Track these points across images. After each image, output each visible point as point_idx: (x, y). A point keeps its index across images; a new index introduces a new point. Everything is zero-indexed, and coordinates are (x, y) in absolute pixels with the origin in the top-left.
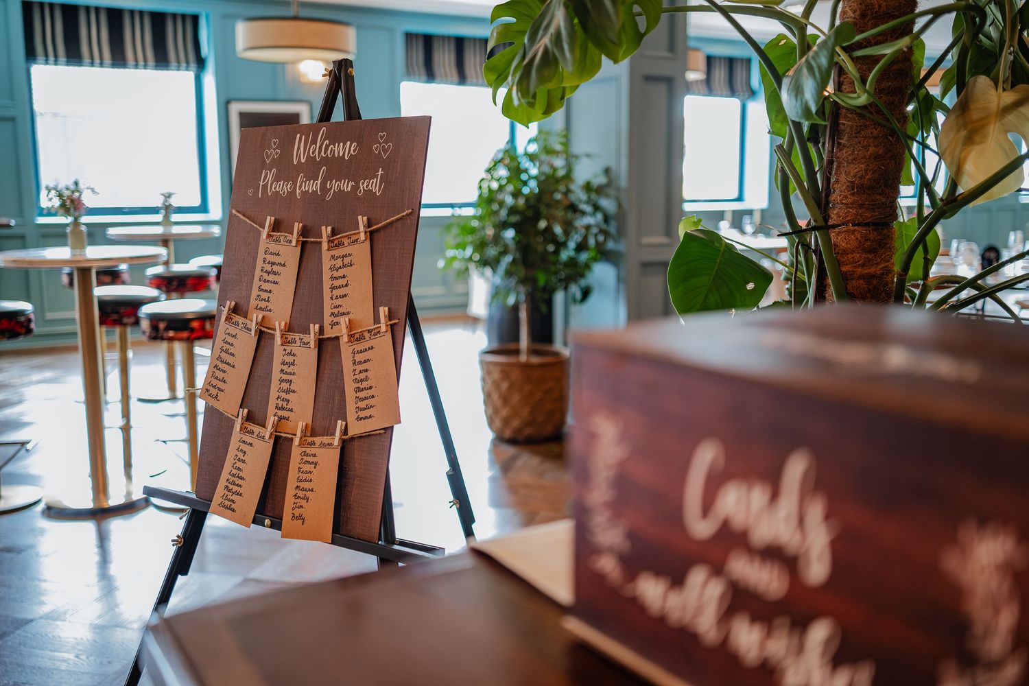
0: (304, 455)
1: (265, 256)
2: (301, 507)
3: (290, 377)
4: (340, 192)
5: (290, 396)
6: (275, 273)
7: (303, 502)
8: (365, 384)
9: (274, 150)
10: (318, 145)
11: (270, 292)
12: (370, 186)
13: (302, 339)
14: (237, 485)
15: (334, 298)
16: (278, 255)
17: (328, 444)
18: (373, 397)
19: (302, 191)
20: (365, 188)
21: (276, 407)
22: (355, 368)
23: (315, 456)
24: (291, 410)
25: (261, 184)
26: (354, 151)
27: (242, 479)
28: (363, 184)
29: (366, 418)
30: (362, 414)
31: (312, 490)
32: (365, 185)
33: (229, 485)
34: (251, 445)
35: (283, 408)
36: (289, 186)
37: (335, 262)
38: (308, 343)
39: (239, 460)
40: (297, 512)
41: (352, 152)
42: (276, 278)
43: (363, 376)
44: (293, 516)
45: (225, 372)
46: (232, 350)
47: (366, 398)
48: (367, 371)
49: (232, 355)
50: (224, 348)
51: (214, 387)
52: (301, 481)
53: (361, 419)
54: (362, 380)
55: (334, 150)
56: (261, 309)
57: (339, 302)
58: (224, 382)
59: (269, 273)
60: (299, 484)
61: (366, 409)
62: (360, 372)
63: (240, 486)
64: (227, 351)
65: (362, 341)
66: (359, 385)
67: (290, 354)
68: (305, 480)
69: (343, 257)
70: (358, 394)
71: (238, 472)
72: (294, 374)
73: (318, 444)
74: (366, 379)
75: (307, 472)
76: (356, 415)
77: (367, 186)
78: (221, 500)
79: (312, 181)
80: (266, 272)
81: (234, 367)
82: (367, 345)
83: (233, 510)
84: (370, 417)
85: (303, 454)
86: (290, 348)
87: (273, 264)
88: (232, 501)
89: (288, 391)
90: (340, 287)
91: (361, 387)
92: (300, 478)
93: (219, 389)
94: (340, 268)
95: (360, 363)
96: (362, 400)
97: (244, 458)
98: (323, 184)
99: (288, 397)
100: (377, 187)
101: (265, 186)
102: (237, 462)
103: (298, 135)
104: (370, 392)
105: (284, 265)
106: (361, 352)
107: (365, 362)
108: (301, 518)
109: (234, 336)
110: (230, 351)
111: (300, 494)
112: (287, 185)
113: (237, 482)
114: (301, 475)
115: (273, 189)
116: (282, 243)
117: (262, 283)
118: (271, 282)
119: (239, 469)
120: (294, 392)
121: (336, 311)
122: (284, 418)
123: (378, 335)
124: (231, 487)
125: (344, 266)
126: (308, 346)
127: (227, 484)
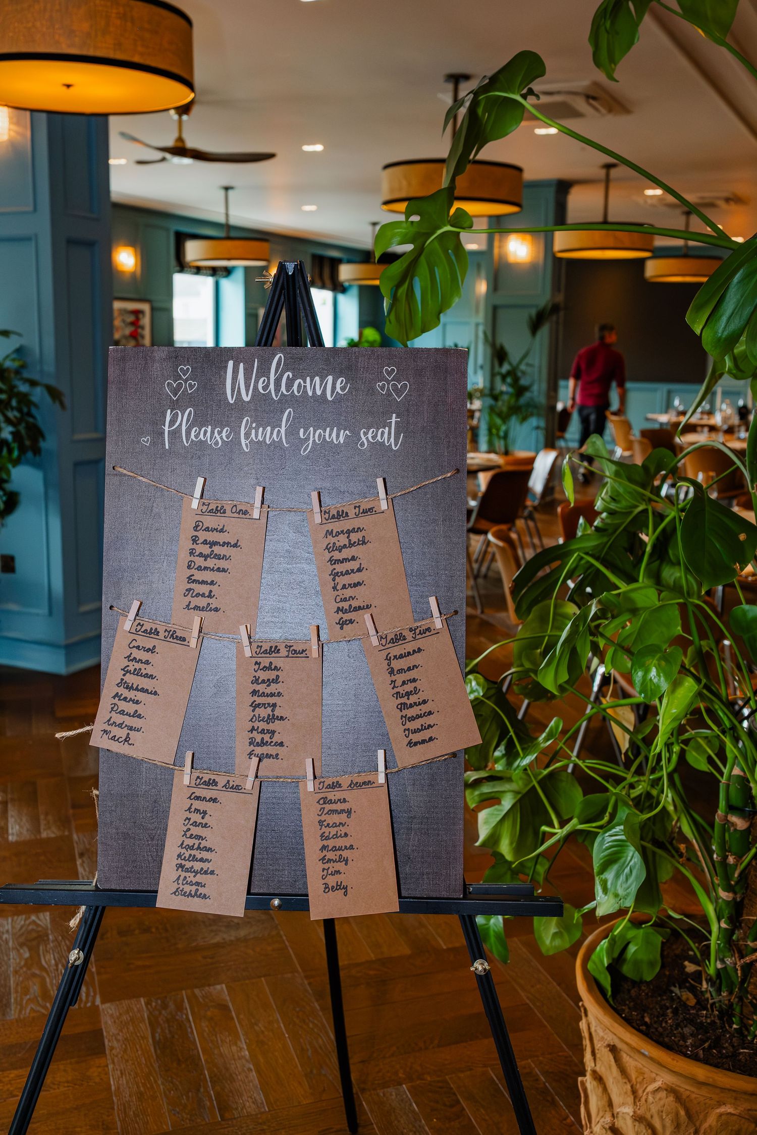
0: (324, 803)
1: (196, 533)
2: (338, 872)
3: (271, 700)
4: (325, 444)
5: (276, 726)
6: (218, 557)
7: (340, 866)
8: (413, 699)
9: (186, 381)
10: (272, 378)
11: (212, 583)
12: (379, 438)
13: (290, 646)
14: (202, 860)
15: (339, 587)
16: (222, 531)
17: (364, 783)
18: (430, 713)
19: (252, 441)
20: (371, 439)
21: (250, 744)
22: (394, 678)
23: (345, 801)
24: (281, 744)
25: (166, 429)
26: (343, 389)
27: (209, 850)
28: (366, 434)
29: (423, 742)
30: (416, 737)
31: (351, 847)
32: (370, 435)
33: (183, 862)
34: (214, 800)
35: (263, 743)
36: (224, 434)
37: (335, 540)
38: (303, 651)
39: (195, 824)
40: (332, 881)
41: (338, 389)
42: (222, 564)
43: (409, 687)
44: (326, 888)
45: (137, 702)
46: (149, 670)
47: (419, 716)
48: (414, 680)
49: (151, 677)
50: (131, 668)
51: (120, 725)
52: (327, 838)
53: (416, 744)
54: (408, 694)
55: (305, 387)
56: (196, 608)
57: (349, 592)
58: (139, 716)
59: (206, 557)
60: (325, 843)
61: (422, 730)
62: (404, 683)
63: (207, 860)
64: (137, 673)
65: (401, 642)
66: (404, 700)
67: (269, 668)
68: (336, 836)
69: (349, 532)
70: (404, 712)
71: (197, 842)
72: (279, 694)
73: (345, 785)
74: (416, 691)
75: (335, 825)
76: (406, 741)
77: (374, 437)
78: (175, 886)
79: (269, 428)
80: (201, 555)
81: (155, 693)
82: (410, 647)
83: (204, 897)
84: (431, 739)
85: (322, 802)
86: (269, 660)
87: (213, 544)
88: (198, 884)
89: (271, 719)
90: (347, 573)
91: (408, 702)
92: (326, 834)
93: (131, 728)
94: (345, 546)
95: (400, 671)
96: (412, 719)
97: (204, 821)
98: (292, 432)
99: (271, 727)
100: (392, 440)
101: (175, 434)
102: (191, 827)
103: (231, 363)
104: (425, 708)
105: (235, 545)
106: (401, 656)
107: (409, 669)
108: (343, 888)
109: (151, 650)
110: (144, 672)
111: (330, 855)
112: (220, 433)
113: (199, 856)
114: (327, 830)
115: (193, 436)
116: (228, 513)
117: (193, 571)
118: (213, 570)
119: (199, 837)
120: (282, 718)
121: (345, 605)
122: (269, 756)
123: (428, 634)
124: (188, 865)
125: (351, 545)
126: (304, 655)
127: (179, 861)
